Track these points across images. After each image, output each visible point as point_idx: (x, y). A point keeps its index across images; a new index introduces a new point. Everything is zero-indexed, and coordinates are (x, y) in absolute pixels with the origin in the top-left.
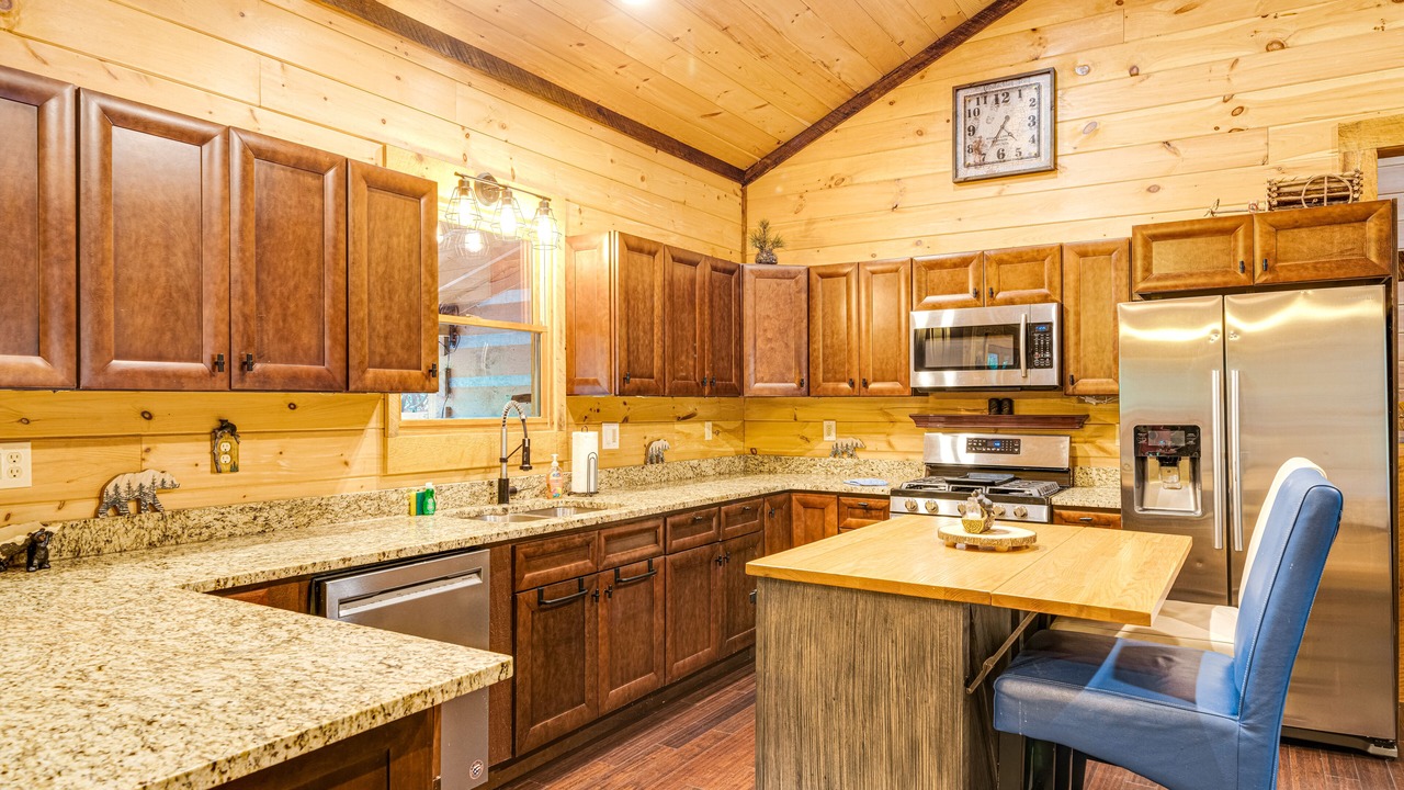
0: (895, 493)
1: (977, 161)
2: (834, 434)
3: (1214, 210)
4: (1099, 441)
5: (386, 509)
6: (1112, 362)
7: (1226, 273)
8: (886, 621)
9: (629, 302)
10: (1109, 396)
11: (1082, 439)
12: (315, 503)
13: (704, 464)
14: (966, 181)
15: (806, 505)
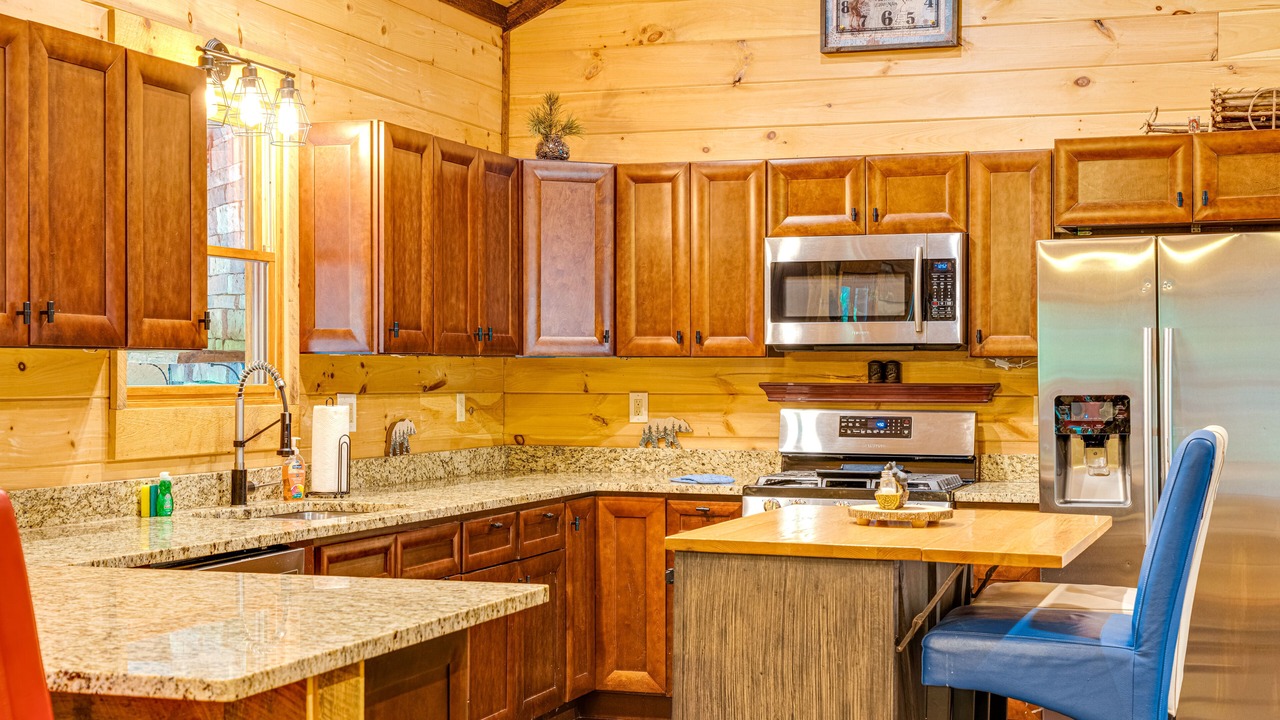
0: (748, 491)
1: (855, 24)
2: (645, 412)
3: (1151, 122)
4: (1012, 420)
5: (115, 507)
6: (1030, 314)
7: (1162, 205)
8: (817, 587)
9: (394, 221)
10: (1025, 358)
11: (990, 417)
12: (48, 496)
13: (458, 458)
14: (839, 51)
15: (619, 514)
